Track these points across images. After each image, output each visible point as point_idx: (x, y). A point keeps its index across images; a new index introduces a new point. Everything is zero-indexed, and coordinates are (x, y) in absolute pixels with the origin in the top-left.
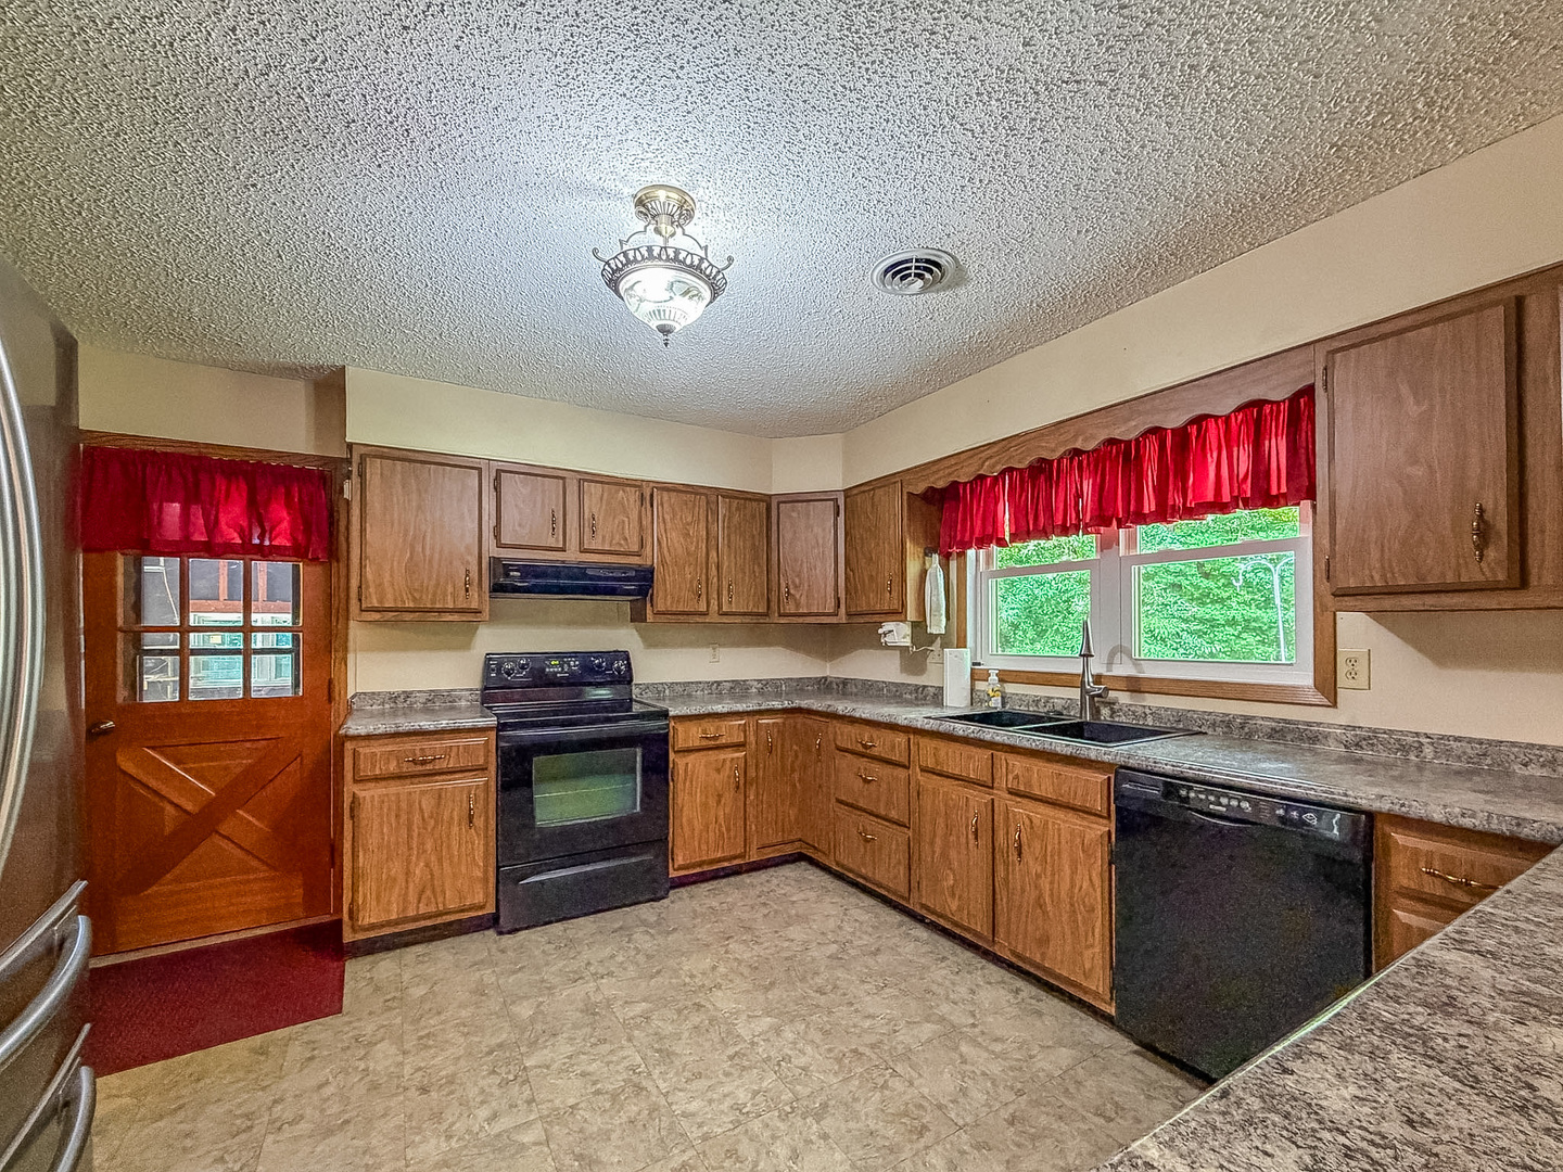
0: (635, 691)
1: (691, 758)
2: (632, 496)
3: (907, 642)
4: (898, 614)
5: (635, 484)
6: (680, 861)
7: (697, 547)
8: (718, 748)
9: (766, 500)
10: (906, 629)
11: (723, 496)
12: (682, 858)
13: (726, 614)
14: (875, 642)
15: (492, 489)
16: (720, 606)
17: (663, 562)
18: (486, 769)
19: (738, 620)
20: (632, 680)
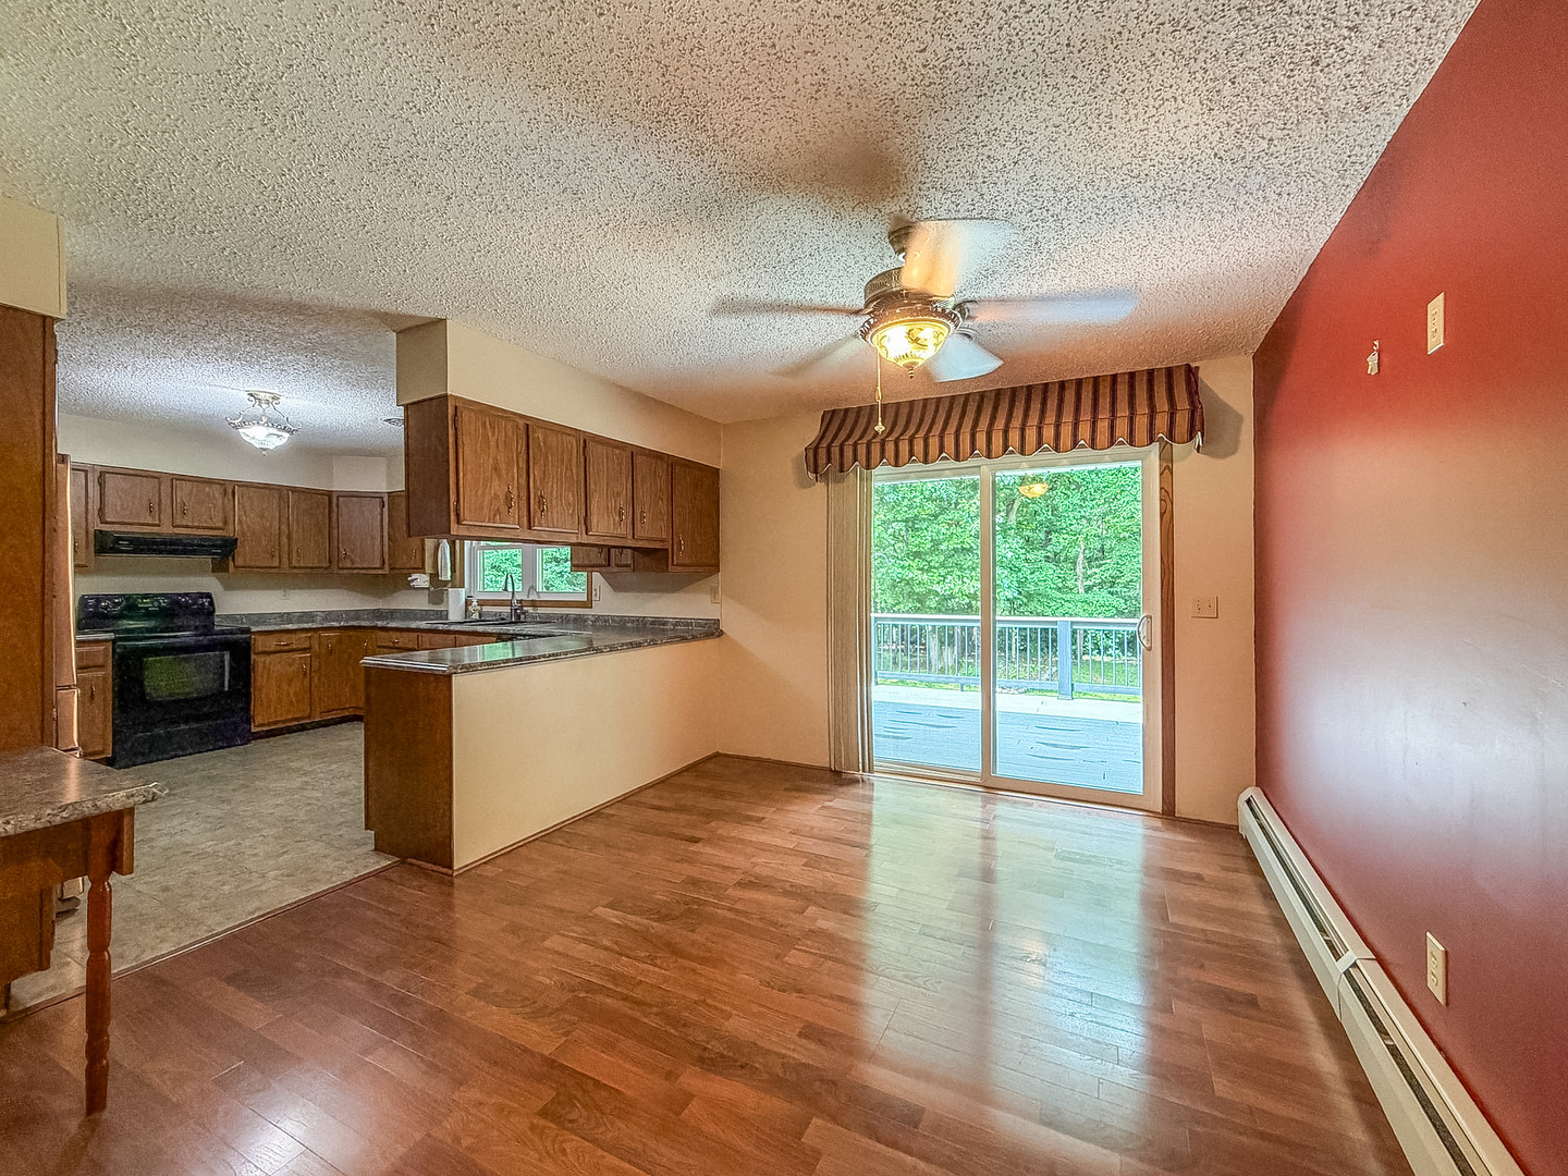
0: (216, 620)
1: (268, 659)
2: (216, 491)
3: (427, 585)
4: (421, 569)
5: (222, 483)
6: (259, 720)
7: (271, 523)
8: (289, 651)
9: (329, 494)
10: (426, 578)
11: (292, 492)
12: (261, 719)
13: (295, 567)
14: (408, 586)
15: (96, 484)
16: (290, 563)
17: (243, 534)
18: (103, 666)
19: (302, 571)
20: (214, 611)
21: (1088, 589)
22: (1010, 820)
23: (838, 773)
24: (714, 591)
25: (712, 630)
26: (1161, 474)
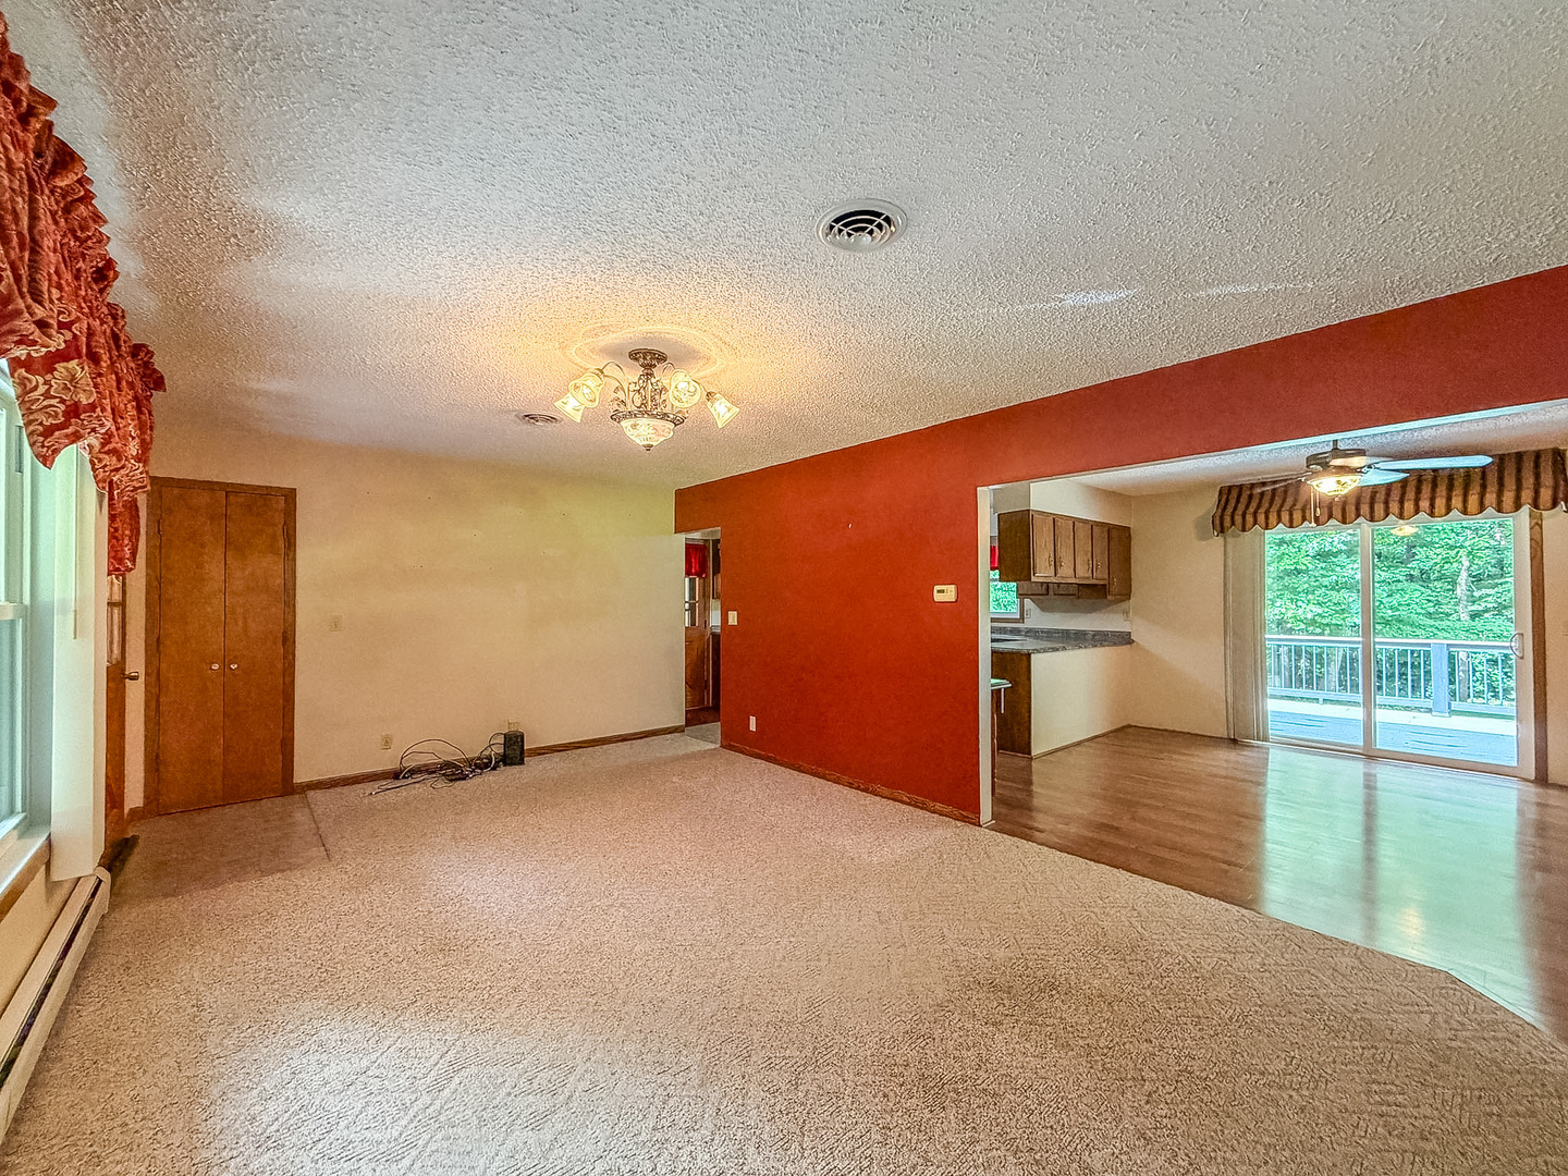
21: (1474, 616)
22: (1390, 791)
23: (1234, 741)
24: (1126, 612)
25: (1125, 639)
26: (1531, 529)
